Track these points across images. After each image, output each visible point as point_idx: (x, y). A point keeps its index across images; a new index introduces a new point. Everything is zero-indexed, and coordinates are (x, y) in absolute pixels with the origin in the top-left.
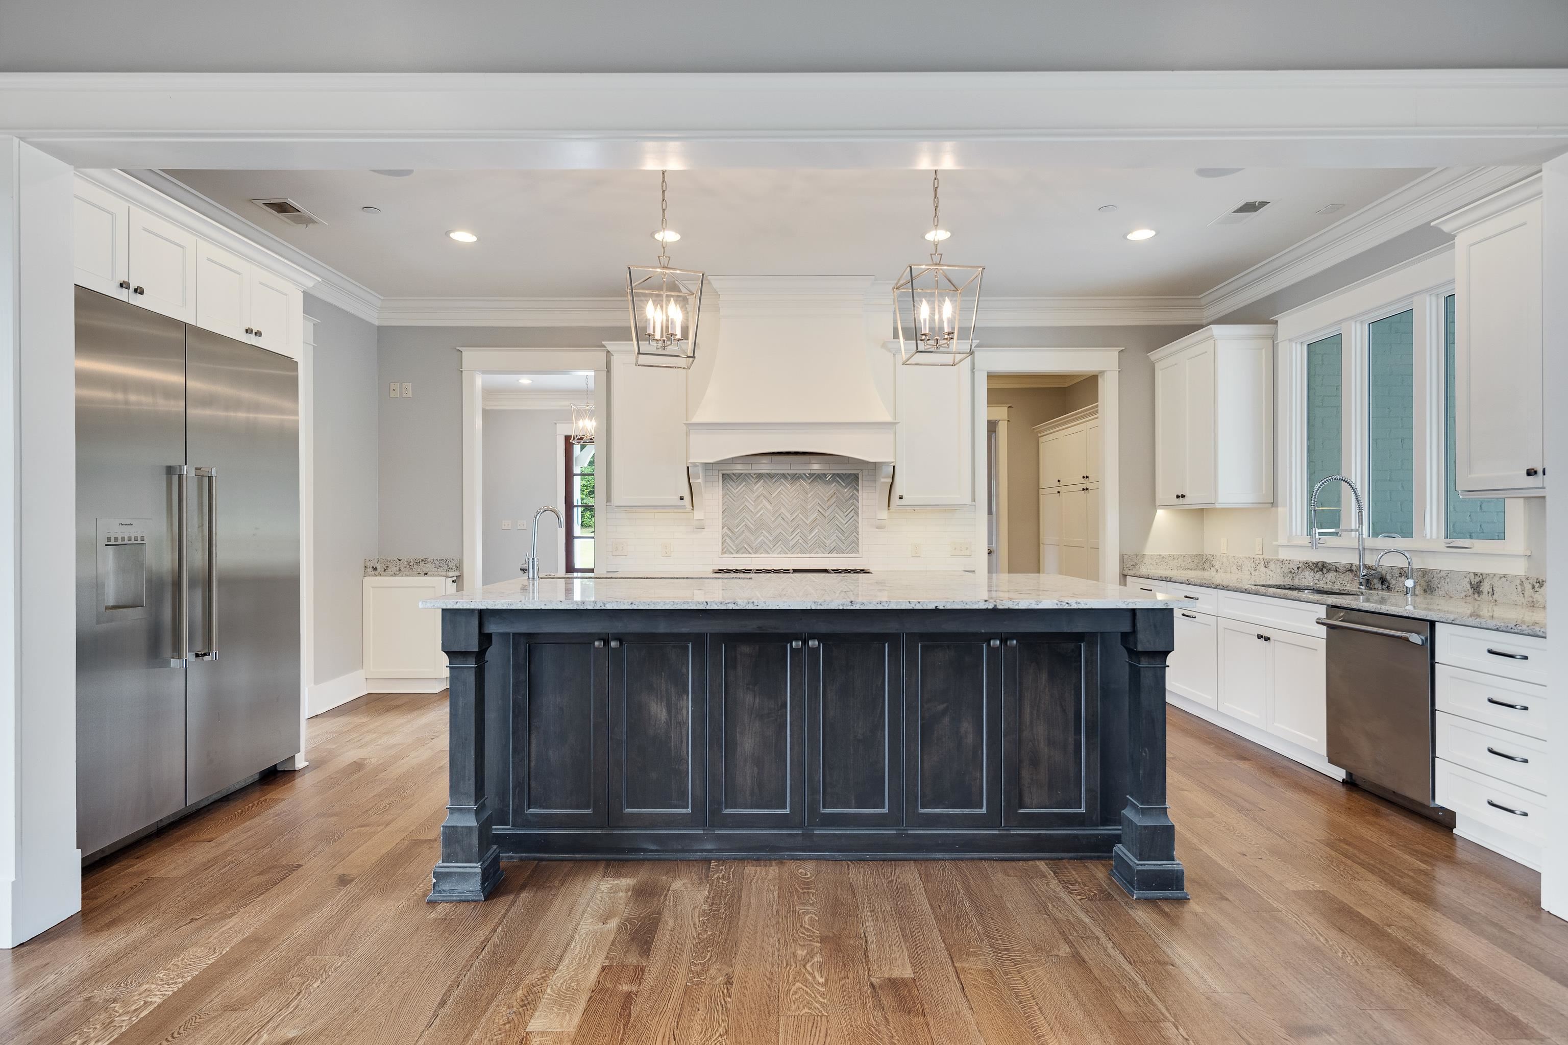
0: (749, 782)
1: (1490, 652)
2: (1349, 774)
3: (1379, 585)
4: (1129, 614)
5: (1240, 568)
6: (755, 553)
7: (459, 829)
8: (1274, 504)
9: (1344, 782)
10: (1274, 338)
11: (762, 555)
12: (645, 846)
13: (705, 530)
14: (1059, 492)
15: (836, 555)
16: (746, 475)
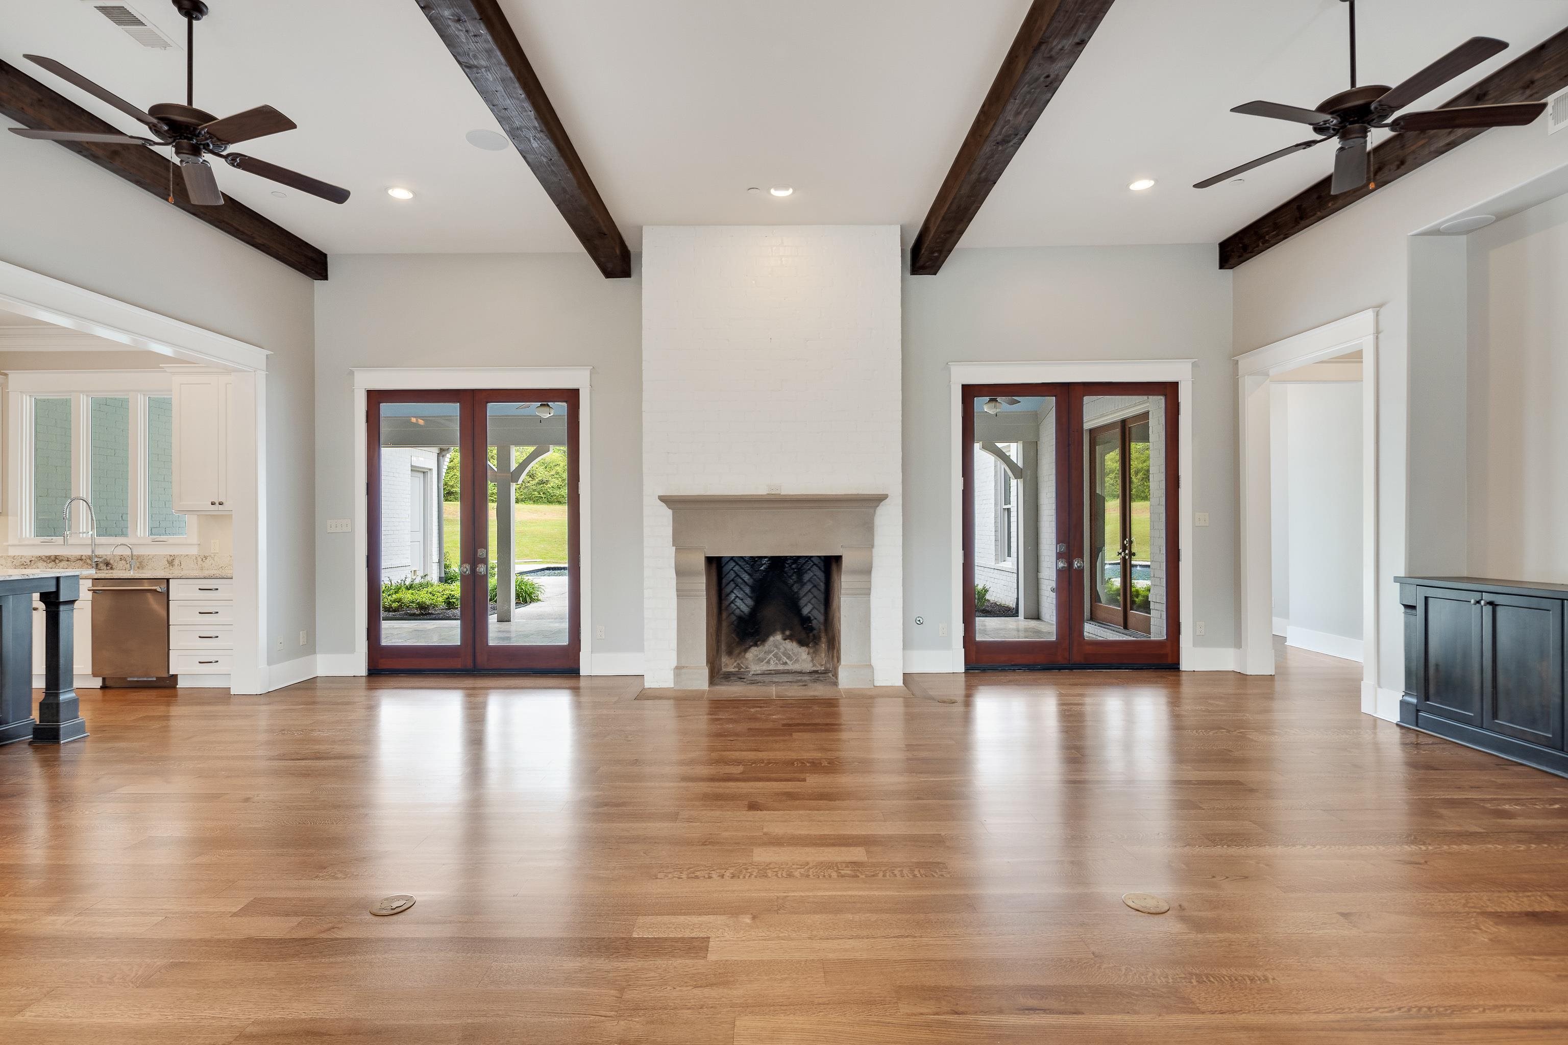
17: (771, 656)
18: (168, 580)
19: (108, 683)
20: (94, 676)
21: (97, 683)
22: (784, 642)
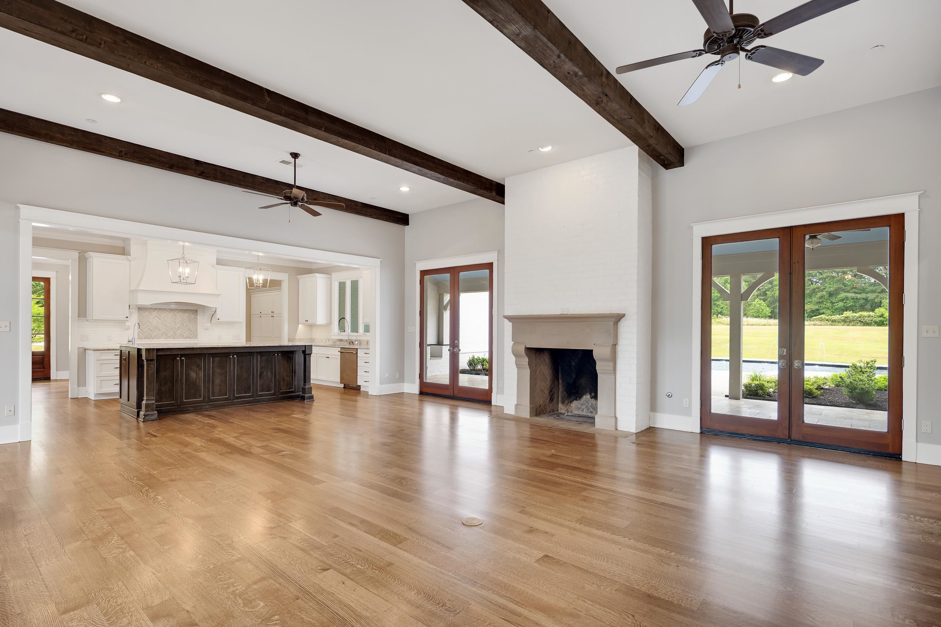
0: (218, 390)
1: (365, 353)
2: (344, 385)
3: (352, 344)
4: (304, 347)
5: (322, 342)
6: (153, 339)
7: (150, 404)
8: (331, 324)
9: (343, 388)
10: (331, 278)
11: (156, 340)
12: (190, 409)
13: (129, 330)
14: (260, 317)
15: (188, 340)
16: (149, 308)
17: (584, 407)
18: (357, 349)
19: (346, 386)
20: (341, 383)
21: (342, 386)
22: (591, 399)
